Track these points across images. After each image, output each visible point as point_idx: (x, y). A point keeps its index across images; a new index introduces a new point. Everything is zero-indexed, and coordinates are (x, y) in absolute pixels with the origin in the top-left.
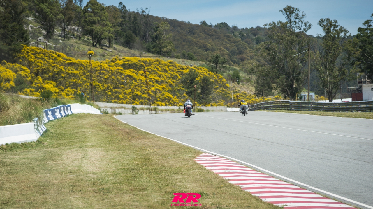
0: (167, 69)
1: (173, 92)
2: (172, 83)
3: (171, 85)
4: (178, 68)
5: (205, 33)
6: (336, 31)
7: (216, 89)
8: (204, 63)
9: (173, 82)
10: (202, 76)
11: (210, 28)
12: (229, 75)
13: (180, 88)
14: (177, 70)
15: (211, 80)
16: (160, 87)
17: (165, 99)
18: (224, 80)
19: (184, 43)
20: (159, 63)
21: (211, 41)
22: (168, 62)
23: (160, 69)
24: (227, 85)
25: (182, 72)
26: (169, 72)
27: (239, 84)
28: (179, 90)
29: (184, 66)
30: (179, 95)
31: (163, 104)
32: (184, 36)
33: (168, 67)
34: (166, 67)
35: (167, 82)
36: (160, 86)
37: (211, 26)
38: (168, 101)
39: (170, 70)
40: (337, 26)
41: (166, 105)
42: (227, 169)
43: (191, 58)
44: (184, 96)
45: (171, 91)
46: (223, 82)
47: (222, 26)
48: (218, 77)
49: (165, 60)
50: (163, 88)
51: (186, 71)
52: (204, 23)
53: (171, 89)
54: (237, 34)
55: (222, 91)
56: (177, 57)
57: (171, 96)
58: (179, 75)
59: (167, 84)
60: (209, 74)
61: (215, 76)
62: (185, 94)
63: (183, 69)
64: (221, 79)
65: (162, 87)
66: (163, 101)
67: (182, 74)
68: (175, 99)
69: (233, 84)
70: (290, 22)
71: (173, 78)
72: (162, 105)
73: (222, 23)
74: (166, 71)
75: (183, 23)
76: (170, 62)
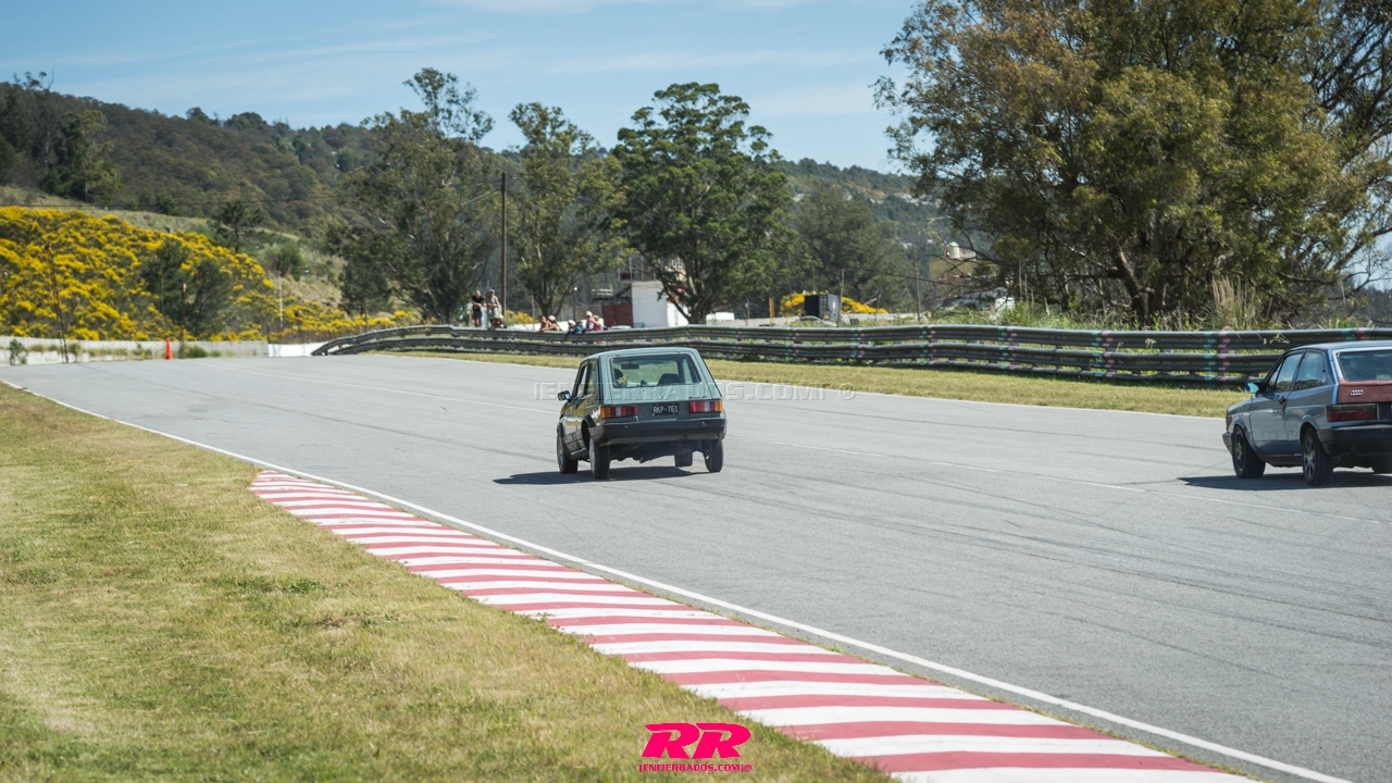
0: (103, 239)
1: (119, 302)
2: (116, 277)
3: (113, 284)
4: (132, 237)
5: (201, 141)
6: (558, 136)
7: (237, 293)
8: (202, 222)
9: (120, 275)
10: (199, 260)
11: (213, 127)
12: (270, 255)
13: (139, 292)
14: (130, 243)
15: (223, 270)
16: (84, 289)
17: (100, 321)
18: (258, 268)
19: (142, 169)
20: (82, 223)
21: (217, 163)
22: (105, 220)
23: (82, 240)
24: (267, 282)
25: (145, 248)
26: (108, 246)
27: (297, 279)
28: (134, 298)
29: (149, 232)
30: (135, 310)
31: (94, 333)
32: (145, 148)
33: (106, 234)
34: (99, 233)
35: (102, 276)
36: (84, 286)
37: (215, 122)
38: (106, 328)
39: (110, 241)
40: (562, 124)
41: (102, 338)
42: (349, 516)
43: (163, 208)
44: (151, 314)
45: (114, 300)
46: (255, 274)
47: (246, 121)
48: (242, 261)
49: (96, 216)
50: (92, 292)
51: (153, 245)
52: (197, 113)
53: (112, 292)
54: (287, 142)
55: (254, 299)
56: (129, 207)
57: (114, 312)
58: (137, 255)
59: (102, 280)
60: (217, 254)
61: (232, 258)
62: (152, 308)
63: (145, 239)
64: (249, 267)
65: (89, 288)
66: (92, 326)
67: (144, 252)
68: (125, 319)
69: (281, 280)
70: (436, 111)
71: (120, 265)
72: (91, 339)
73: (247, 115)
74: (99, 246)
75: (140, 114)
76: (111, 221)
